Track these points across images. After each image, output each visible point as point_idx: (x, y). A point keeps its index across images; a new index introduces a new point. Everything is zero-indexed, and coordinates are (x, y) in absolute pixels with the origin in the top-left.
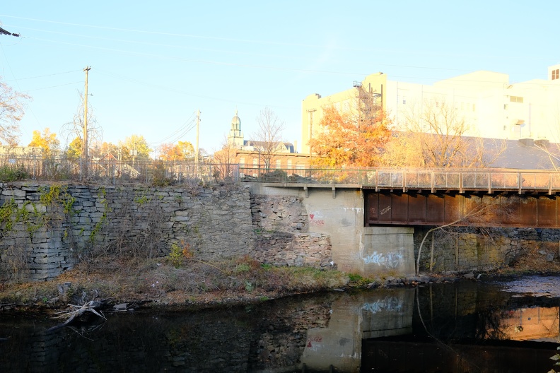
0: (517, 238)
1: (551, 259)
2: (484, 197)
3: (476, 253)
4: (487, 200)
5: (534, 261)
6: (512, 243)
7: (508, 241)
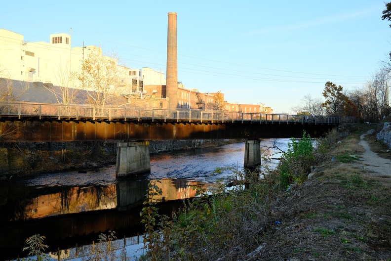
0: (35, 150)
1: (57, 162)
2: (15, 122)
3: (7, 162)
4: (17, 124)
5: (46, 164)
6: (32, 153)
7: (29, 152)
